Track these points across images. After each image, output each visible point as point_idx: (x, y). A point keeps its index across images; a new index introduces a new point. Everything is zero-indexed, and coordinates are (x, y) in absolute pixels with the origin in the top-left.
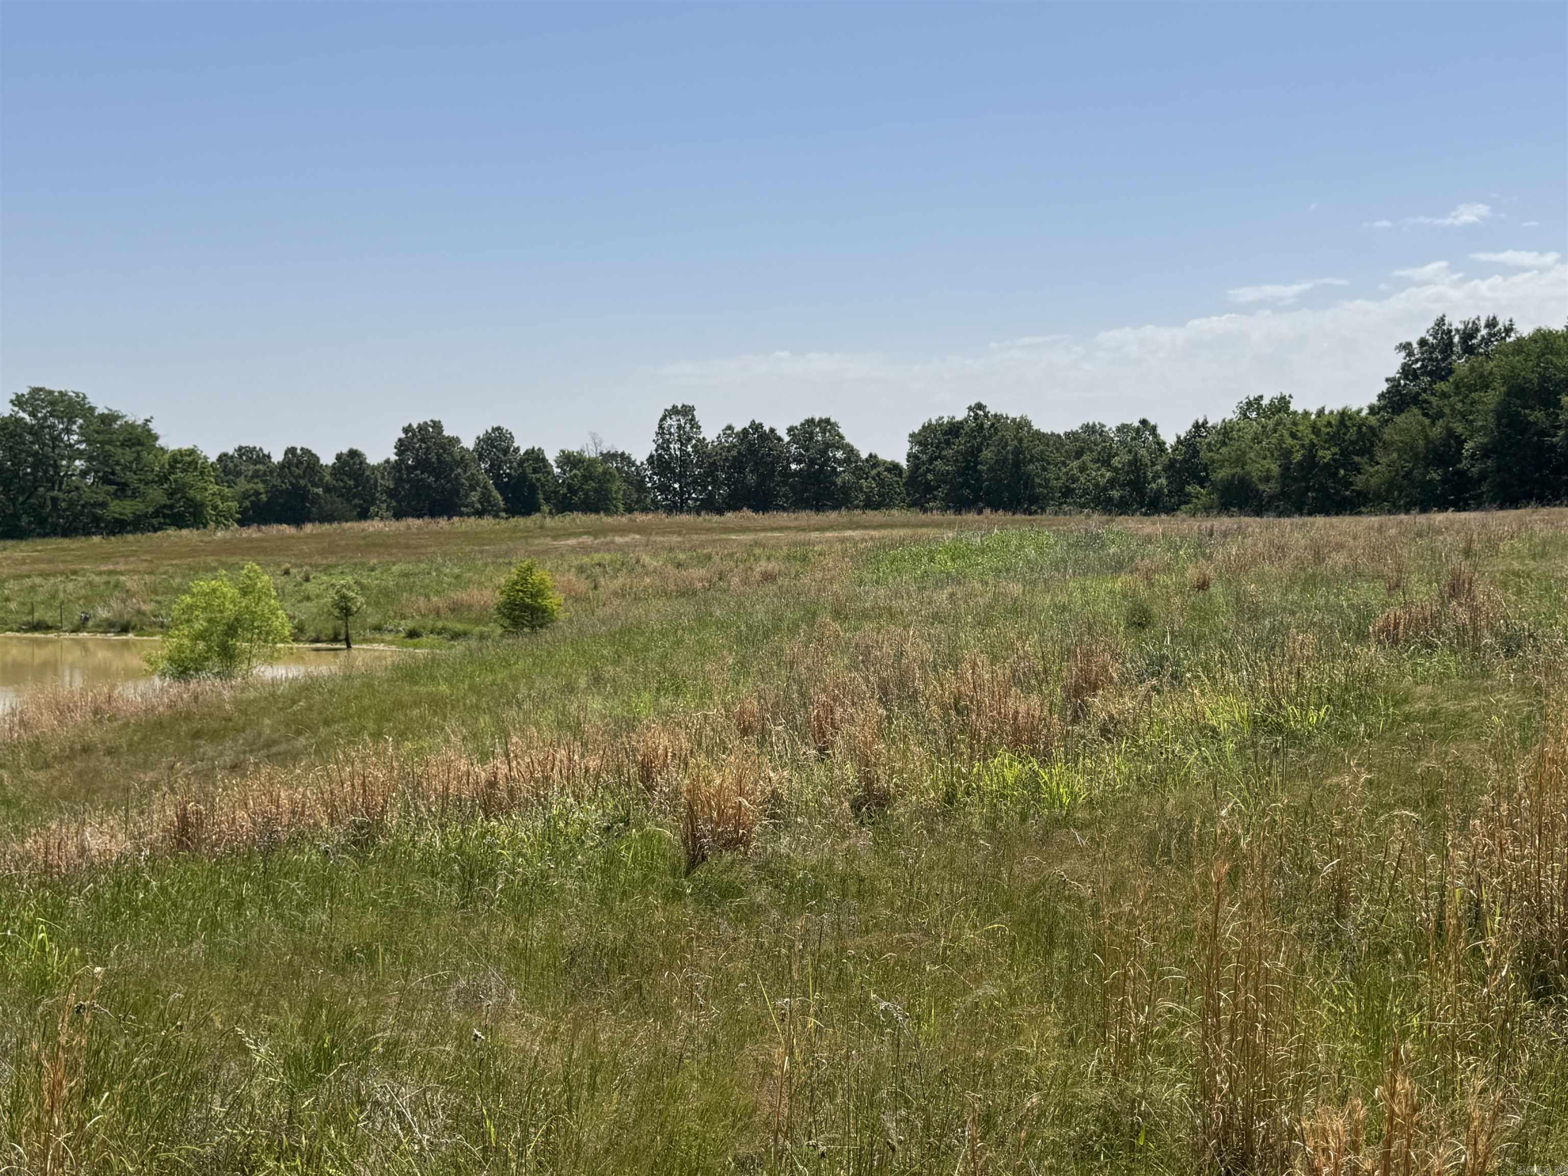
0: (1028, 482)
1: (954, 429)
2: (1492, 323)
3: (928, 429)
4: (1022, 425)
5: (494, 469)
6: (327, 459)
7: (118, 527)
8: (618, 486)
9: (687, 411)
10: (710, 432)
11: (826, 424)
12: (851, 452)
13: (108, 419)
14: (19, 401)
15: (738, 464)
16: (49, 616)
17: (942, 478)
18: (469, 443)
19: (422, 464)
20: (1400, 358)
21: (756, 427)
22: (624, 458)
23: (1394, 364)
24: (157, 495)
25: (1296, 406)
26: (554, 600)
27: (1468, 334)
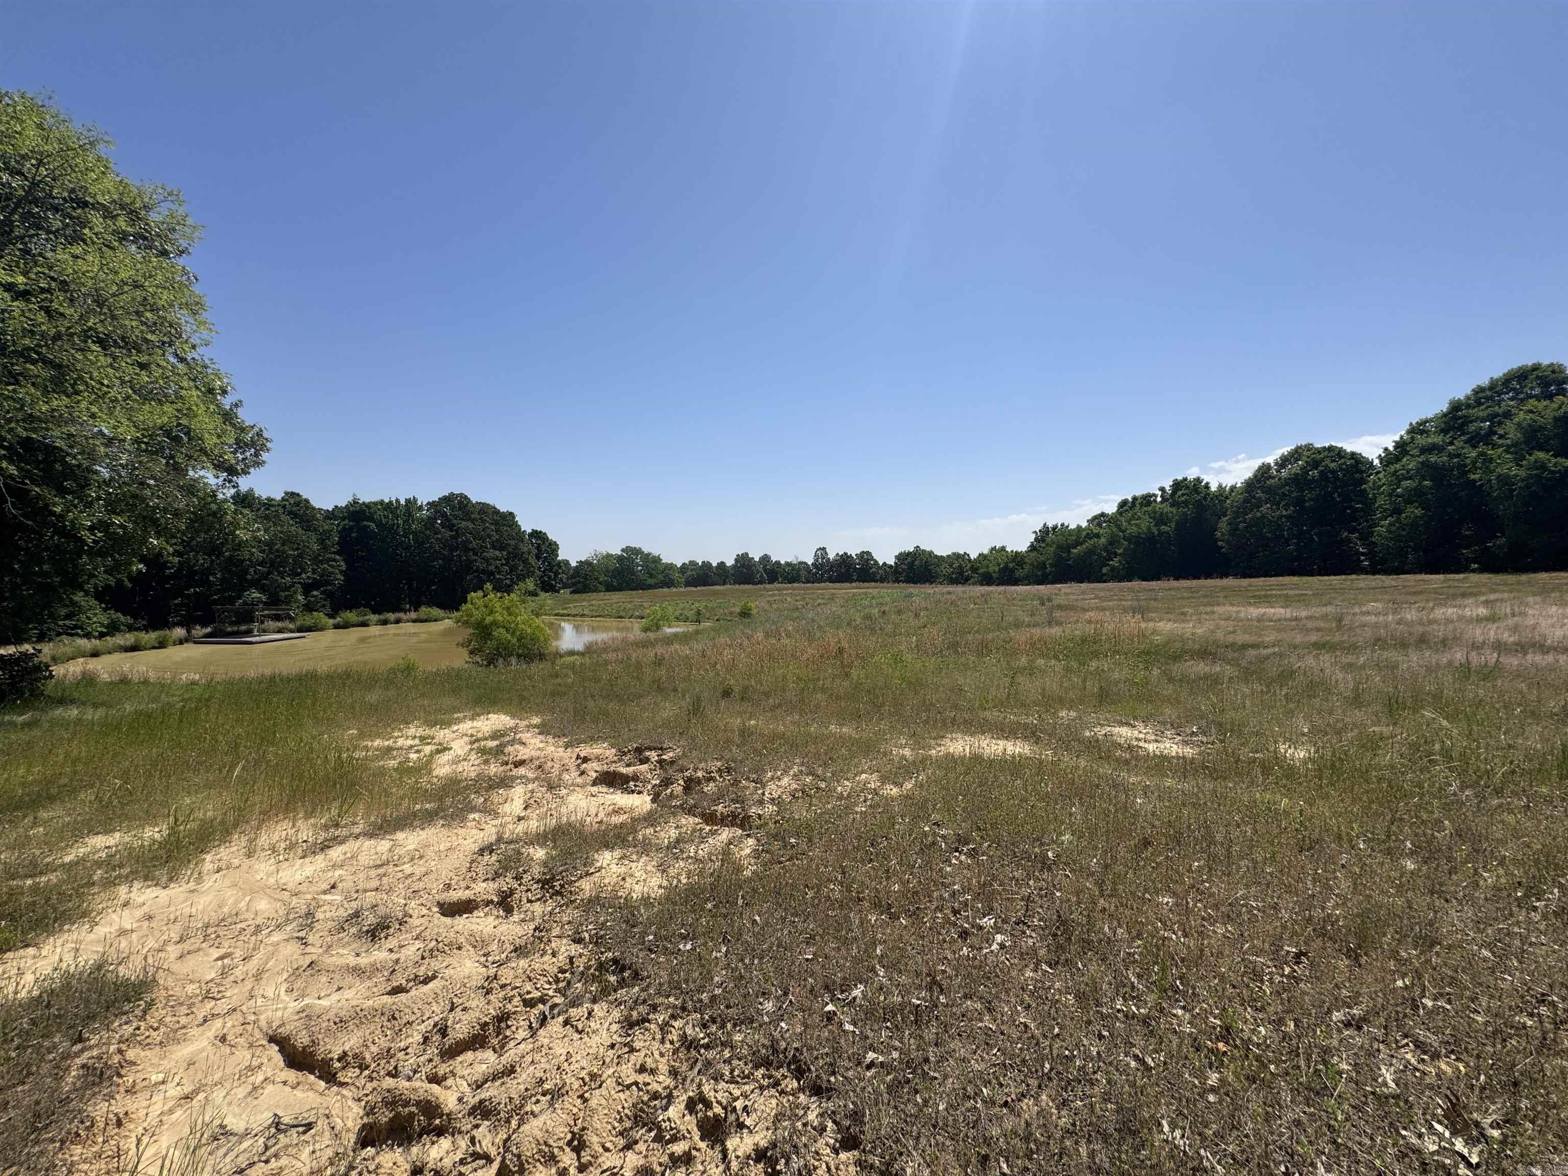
0: (930, 571)
1: (909, 554)
2: (1062, 525)
3: (901, 554)
4: (931, 553)
5: (765, 566)
6: (714, 564)
7: (650, 587)
8: (803, 573)
9: (824, 549)
10: (831, 556)
11: (868, 553)
12: (876, 562)
13: (649, 554)
14: (623, 550)
15: (840, 565)
16: (623, 614)
17: (903, 570)
18: (757, 559)
19: (743, 566)
20: (1034, 536)
21: (846, 554)
22: (805, 563)
23: (1032, 538)
24: (661, 577)
25: (1009, 549)
26: (754, 612)
27: (1055, 528)
